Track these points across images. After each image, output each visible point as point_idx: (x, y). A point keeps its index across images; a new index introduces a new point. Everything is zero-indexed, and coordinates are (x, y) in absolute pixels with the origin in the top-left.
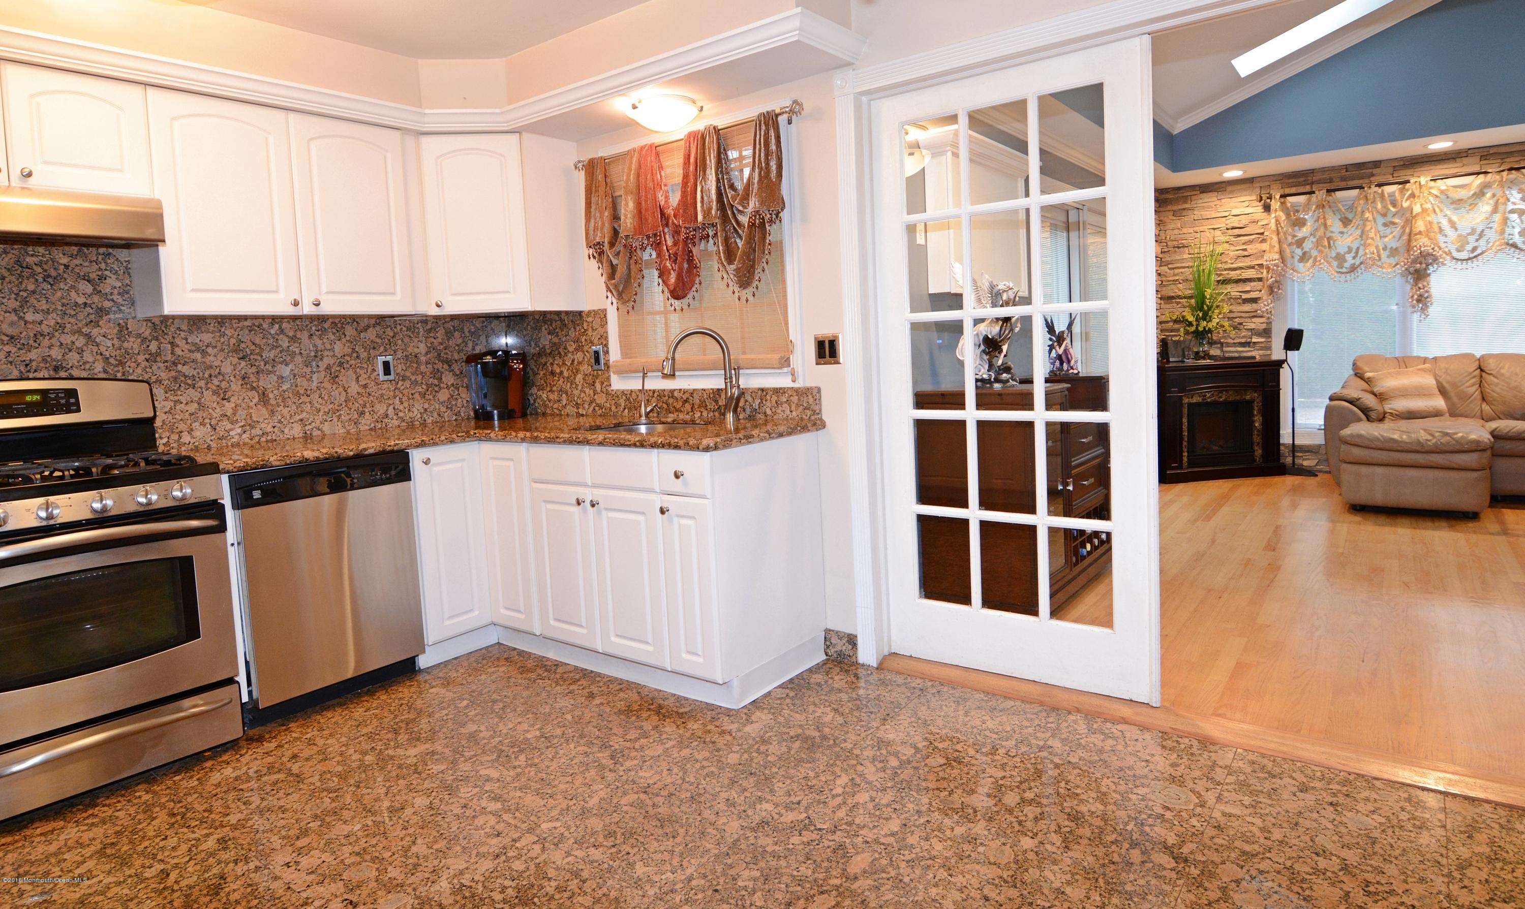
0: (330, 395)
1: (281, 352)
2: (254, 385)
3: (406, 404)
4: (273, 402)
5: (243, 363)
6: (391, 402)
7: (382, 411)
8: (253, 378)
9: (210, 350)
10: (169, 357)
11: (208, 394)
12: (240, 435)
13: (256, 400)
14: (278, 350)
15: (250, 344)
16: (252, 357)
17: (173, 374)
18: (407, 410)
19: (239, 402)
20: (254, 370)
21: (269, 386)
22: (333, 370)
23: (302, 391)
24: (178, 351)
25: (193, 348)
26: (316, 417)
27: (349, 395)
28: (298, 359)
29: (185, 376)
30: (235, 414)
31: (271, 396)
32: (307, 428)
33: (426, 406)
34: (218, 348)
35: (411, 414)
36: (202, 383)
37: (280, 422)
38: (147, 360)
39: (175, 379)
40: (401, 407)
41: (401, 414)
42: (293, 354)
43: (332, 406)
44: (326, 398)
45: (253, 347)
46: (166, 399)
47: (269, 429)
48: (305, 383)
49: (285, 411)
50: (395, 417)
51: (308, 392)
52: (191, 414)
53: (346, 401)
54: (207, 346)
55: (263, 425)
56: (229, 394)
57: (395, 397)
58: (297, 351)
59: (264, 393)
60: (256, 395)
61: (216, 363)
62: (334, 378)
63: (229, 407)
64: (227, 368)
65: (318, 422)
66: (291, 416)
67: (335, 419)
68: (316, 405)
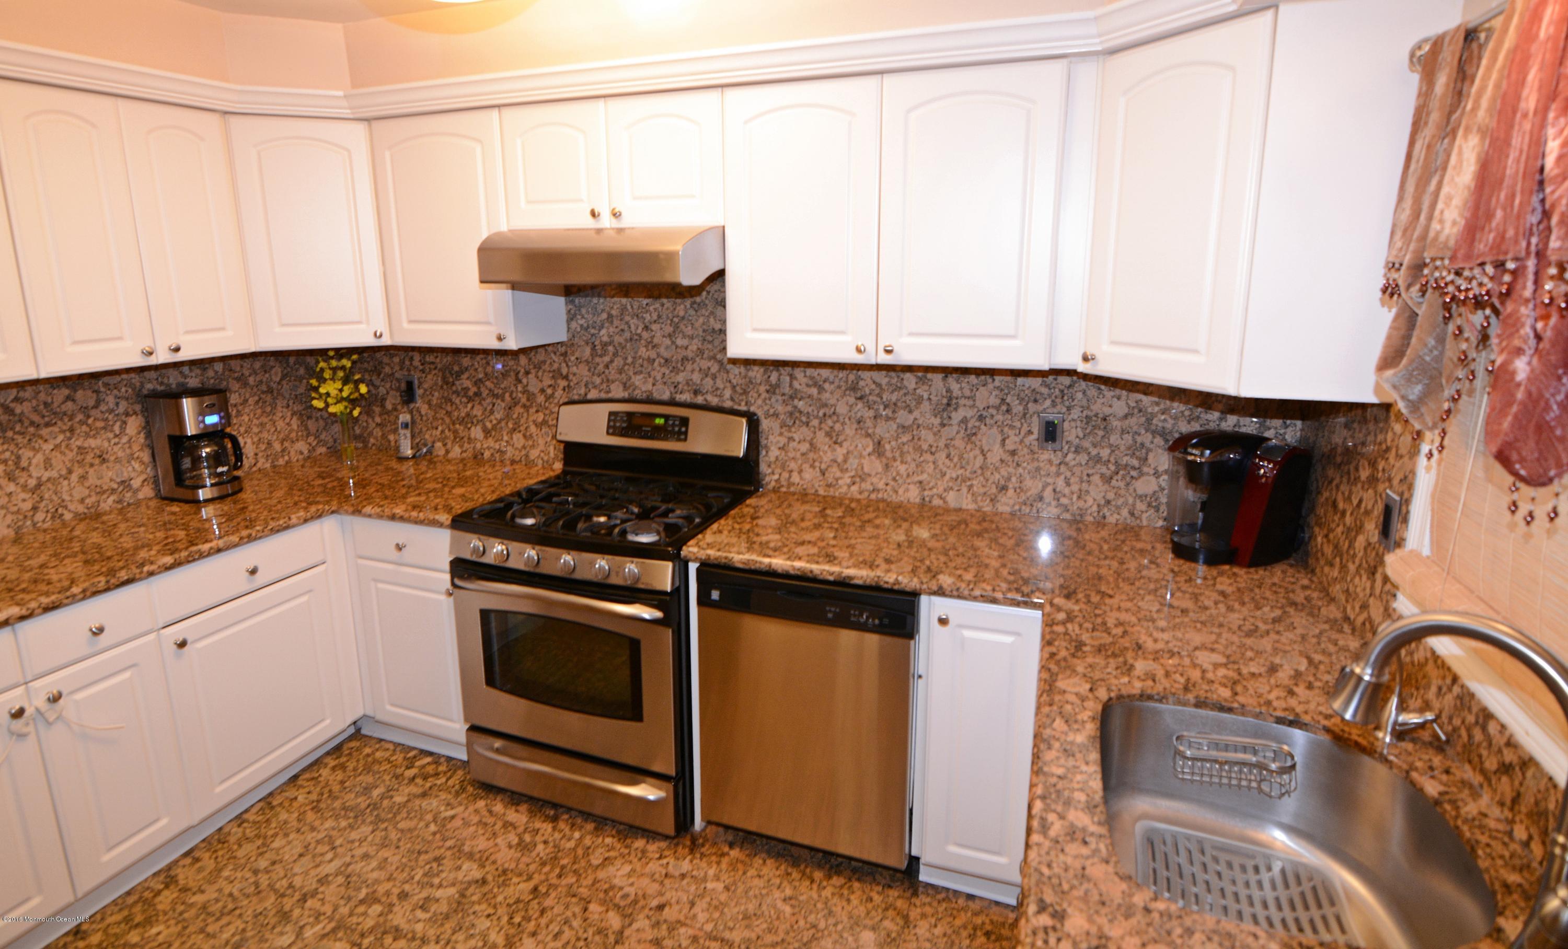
0: (961, 457)
1: (905, 395)
2: (870, 431)
3: (1075, 488)
4: (889, 454)
5: (860, 405)
6: (1050, 480)
7: (1034, 492)
8: (869, 423)
9: (827, 386)
10: (787, 390)
11: (820, 435)
12: (849, 486)
13: (870, 449)
14: (902, 392)
15: (869, 382)
16: (871, 398)
17: (789, 408)
18: (1075, 497)
19: (852, 448)
20: (871, 413)
21: (887, 435)
22: (970, 425)
23: (925, 447)
24: (796, 384)
25: (811, 383)
26: (939, 483)
27: (989, 461)
28: (926, 406)
29: (801, 412)
30: (845, 461)
31: (888, 447)
32: (926, 493)
33: (1111, 496)
34: (836, 384)
35: (1081, 504)
36: (815, 422)
37: (894, 479)
38: (768, 391)
39: (791, 414)
40: (1067, 491)
41: (1064, 501)
42: (919, 401)
43: (960, 472)
44: (956, 460)
45: (873, 386)
46: (781, 434)
47: (881, 485)
48: (930, 438)
49: (902, 469)
50: (1054, 503)
51: (933, 449)
52: (803, 454)
53: (981, 468)
54: (825, 381)
55: (875, 480)
56: (841, 438)
57: (1058, 474)
58: (926, 396)
59: (879, 443)
60: (871, 443)
61: (832, 401)
62: (970, 436)
63: (840, 452)
64: (842, 409)
65: (941, 489)
66: (908, 475)
67: (965, 490)
68: (941, 466)
